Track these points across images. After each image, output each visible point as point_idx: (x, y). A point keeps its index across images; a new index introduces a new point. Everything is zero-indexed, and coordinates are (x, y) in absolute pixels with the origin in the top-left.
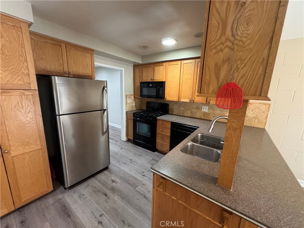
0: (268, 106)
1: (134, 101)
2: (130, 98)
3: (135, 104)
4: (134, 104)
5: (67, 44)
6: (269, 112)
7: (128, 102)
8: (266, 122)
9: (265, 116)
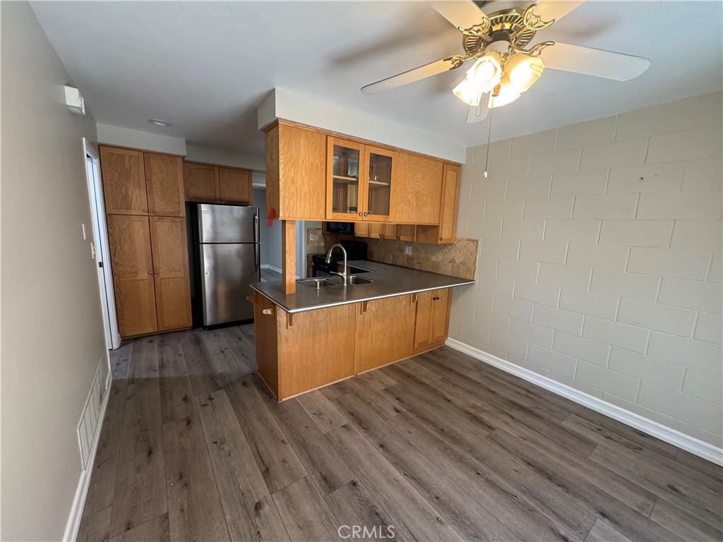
0: (476, 243)
1: (323, 239)
2: (314, 233)
3: (325, 243)
4: (322, 244)
5: (220, 167)
6: (478, 254)
7: (311, 239)
8: (475, 269)
9: (473, 261)
